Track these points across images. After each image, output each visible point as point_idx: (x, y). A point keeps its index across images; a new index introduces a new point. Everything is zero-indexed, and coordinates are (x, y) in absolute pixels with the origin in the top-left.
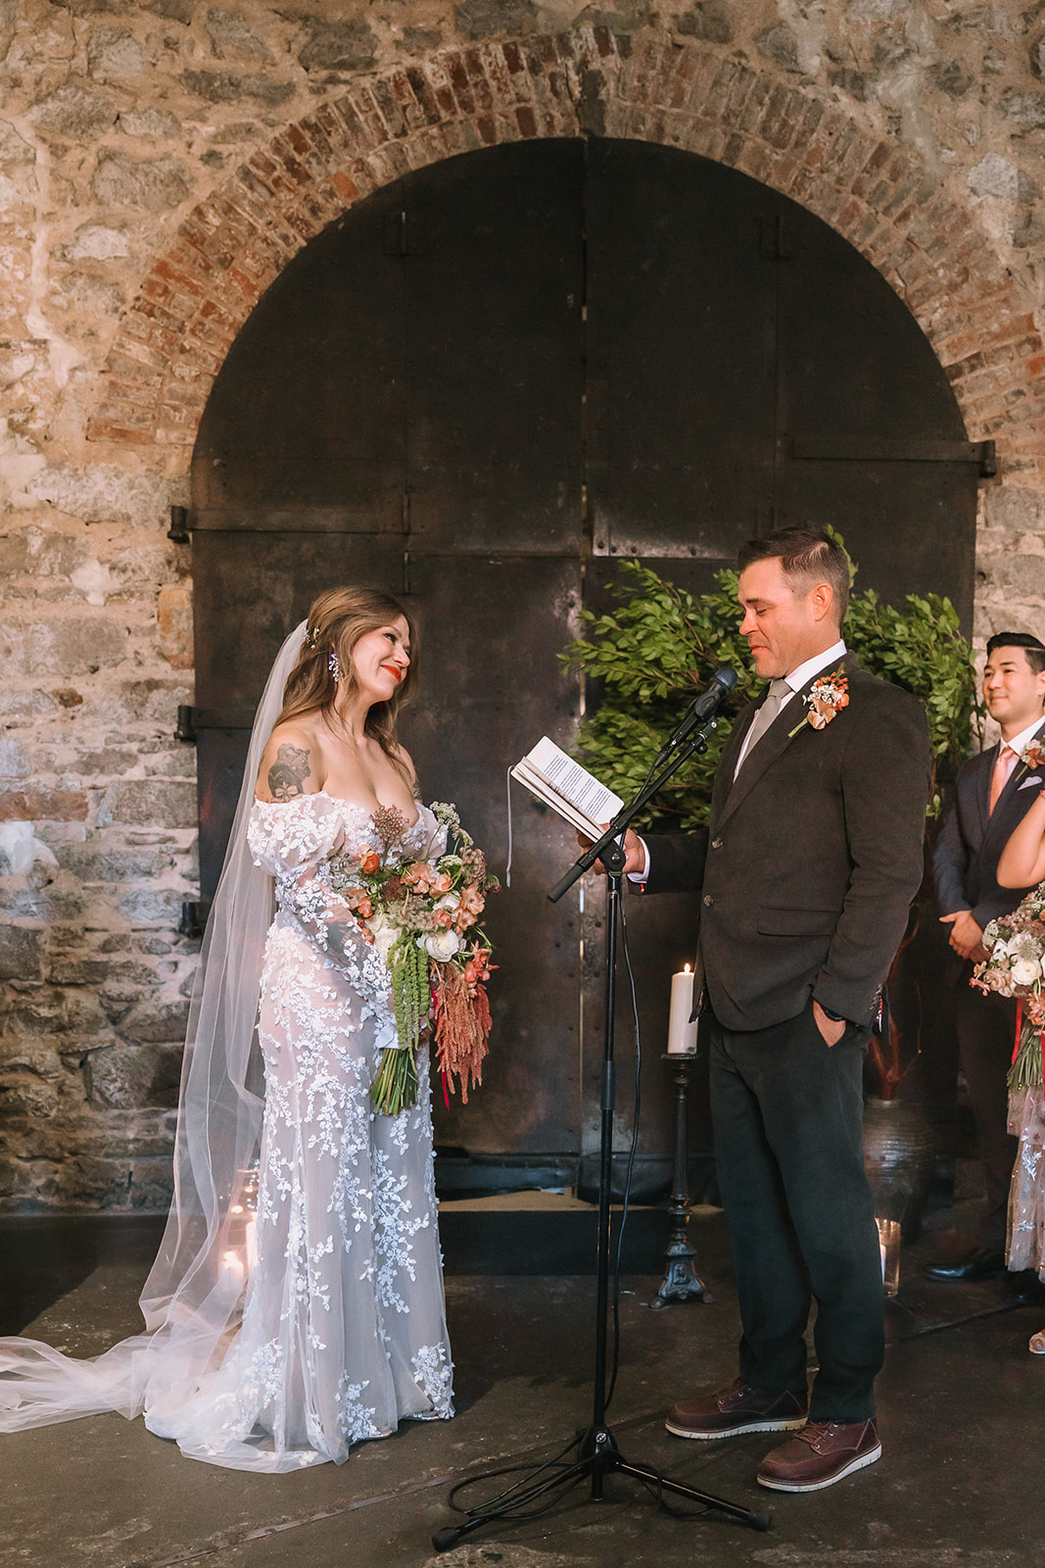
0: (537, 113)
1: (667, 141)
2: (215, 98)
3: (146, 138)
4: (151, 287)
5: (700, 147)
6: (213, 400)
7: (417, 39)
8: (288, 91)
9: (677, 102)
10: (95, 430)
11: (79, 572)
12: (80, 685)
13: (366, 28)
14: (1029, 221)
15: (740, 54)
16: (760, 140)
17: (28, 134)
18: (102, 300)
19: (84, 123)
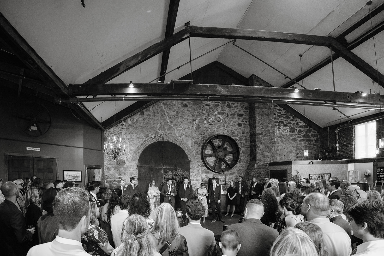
0: (160, 139)
1: (168, 141)
4: (135, 151)
5: (170, 141)
6: (139, 158)
7: (152, 135)
9: (168, 138)
10: (132, 160)
13: (149, 134)
14: (192, 145)
15: (173, 135)
16: (174, 141)
17: (128, 142)
18: (133, 152)
19: (131, 141)
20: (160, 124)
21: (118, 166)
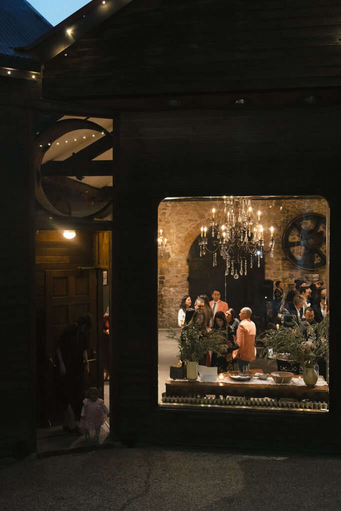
2: (191, 221)
3: (185, 225)
6: (190, 249)
7: (209, 215)
8: (197, 220)
12: (178, 275)
17: (174, 225)
18: (181, 240)
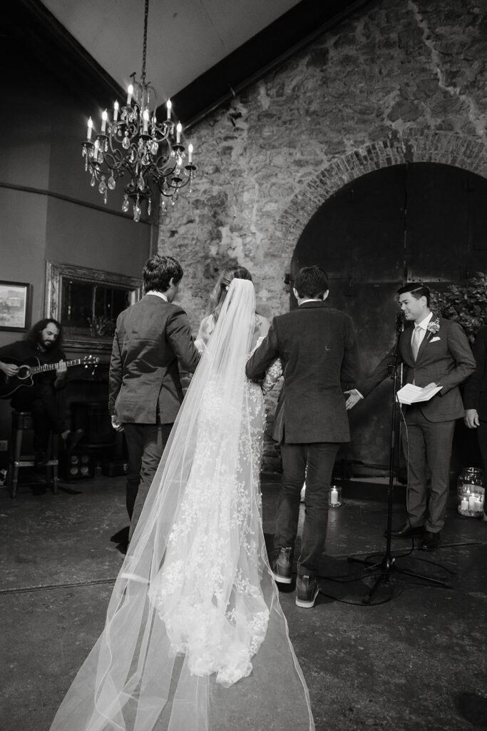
0: (392, 158)
1: (433, 161)
2: (301, 166)
3: (283, 179)
4: (282, 217)
5: (443, 161)
6: (298, 246)
8: (321, 162)
9: (436, 149)
10: (266, 255)
11: (261, 293)
13: (343, 142)
15: (457, 133)
16: (463, 157)
17: (254, 181)
18: (271, 221)
19: (268, 177)
20: (397, 92)
21: (207, 281)
